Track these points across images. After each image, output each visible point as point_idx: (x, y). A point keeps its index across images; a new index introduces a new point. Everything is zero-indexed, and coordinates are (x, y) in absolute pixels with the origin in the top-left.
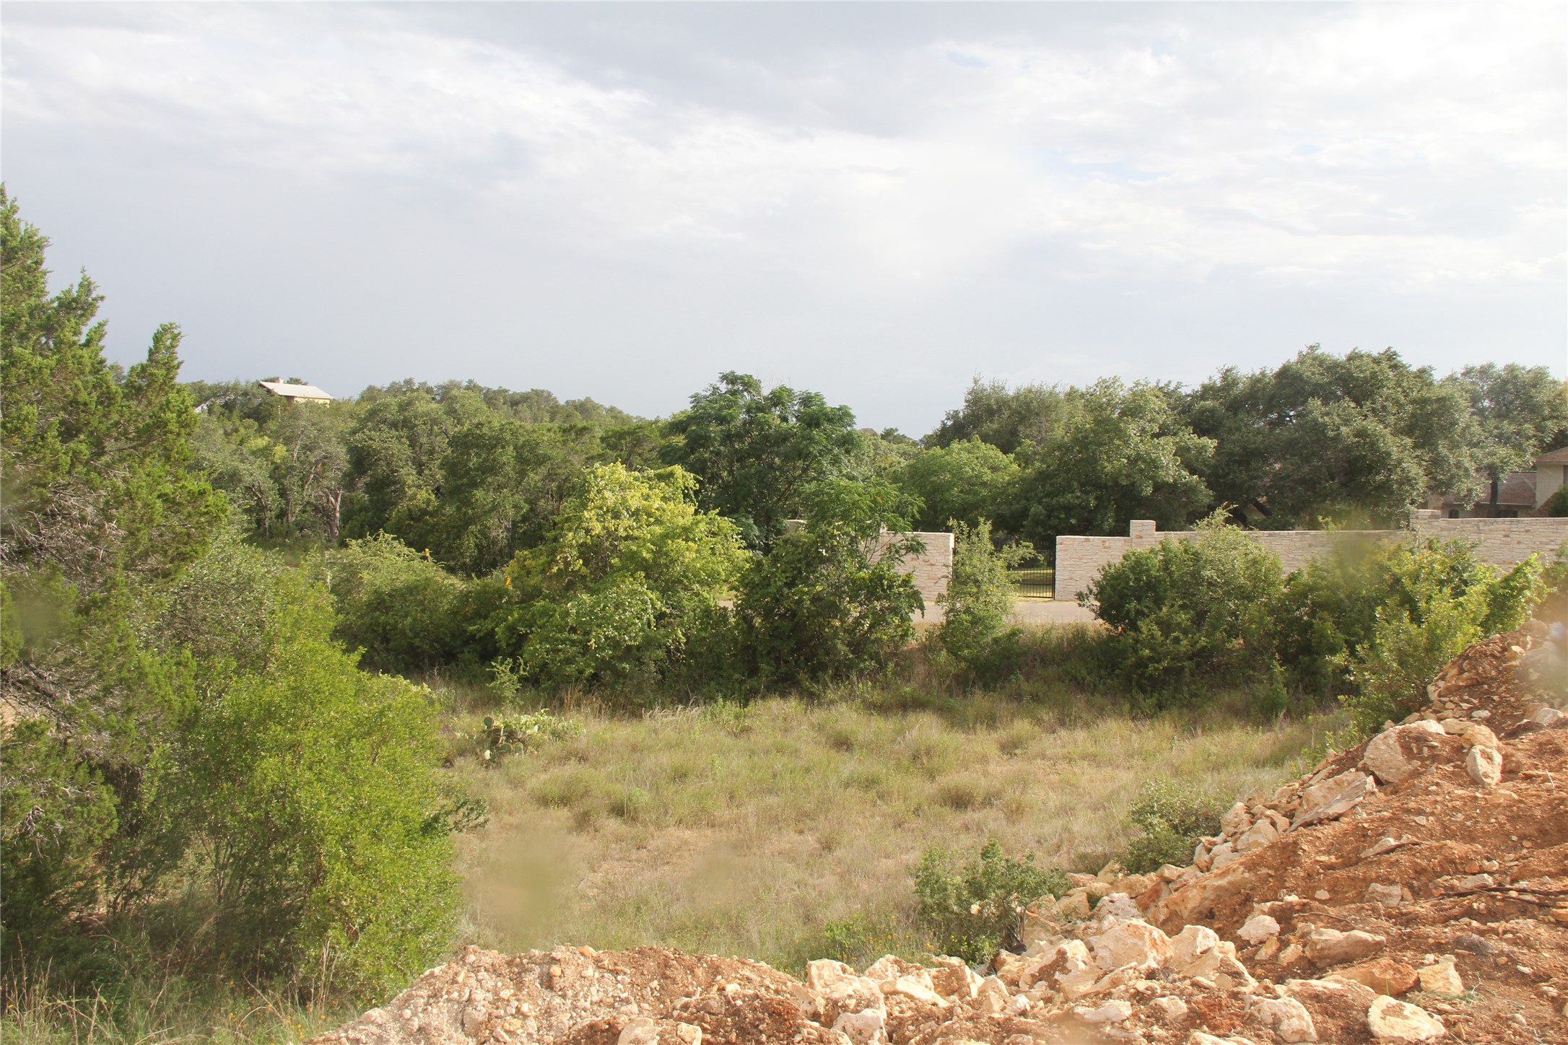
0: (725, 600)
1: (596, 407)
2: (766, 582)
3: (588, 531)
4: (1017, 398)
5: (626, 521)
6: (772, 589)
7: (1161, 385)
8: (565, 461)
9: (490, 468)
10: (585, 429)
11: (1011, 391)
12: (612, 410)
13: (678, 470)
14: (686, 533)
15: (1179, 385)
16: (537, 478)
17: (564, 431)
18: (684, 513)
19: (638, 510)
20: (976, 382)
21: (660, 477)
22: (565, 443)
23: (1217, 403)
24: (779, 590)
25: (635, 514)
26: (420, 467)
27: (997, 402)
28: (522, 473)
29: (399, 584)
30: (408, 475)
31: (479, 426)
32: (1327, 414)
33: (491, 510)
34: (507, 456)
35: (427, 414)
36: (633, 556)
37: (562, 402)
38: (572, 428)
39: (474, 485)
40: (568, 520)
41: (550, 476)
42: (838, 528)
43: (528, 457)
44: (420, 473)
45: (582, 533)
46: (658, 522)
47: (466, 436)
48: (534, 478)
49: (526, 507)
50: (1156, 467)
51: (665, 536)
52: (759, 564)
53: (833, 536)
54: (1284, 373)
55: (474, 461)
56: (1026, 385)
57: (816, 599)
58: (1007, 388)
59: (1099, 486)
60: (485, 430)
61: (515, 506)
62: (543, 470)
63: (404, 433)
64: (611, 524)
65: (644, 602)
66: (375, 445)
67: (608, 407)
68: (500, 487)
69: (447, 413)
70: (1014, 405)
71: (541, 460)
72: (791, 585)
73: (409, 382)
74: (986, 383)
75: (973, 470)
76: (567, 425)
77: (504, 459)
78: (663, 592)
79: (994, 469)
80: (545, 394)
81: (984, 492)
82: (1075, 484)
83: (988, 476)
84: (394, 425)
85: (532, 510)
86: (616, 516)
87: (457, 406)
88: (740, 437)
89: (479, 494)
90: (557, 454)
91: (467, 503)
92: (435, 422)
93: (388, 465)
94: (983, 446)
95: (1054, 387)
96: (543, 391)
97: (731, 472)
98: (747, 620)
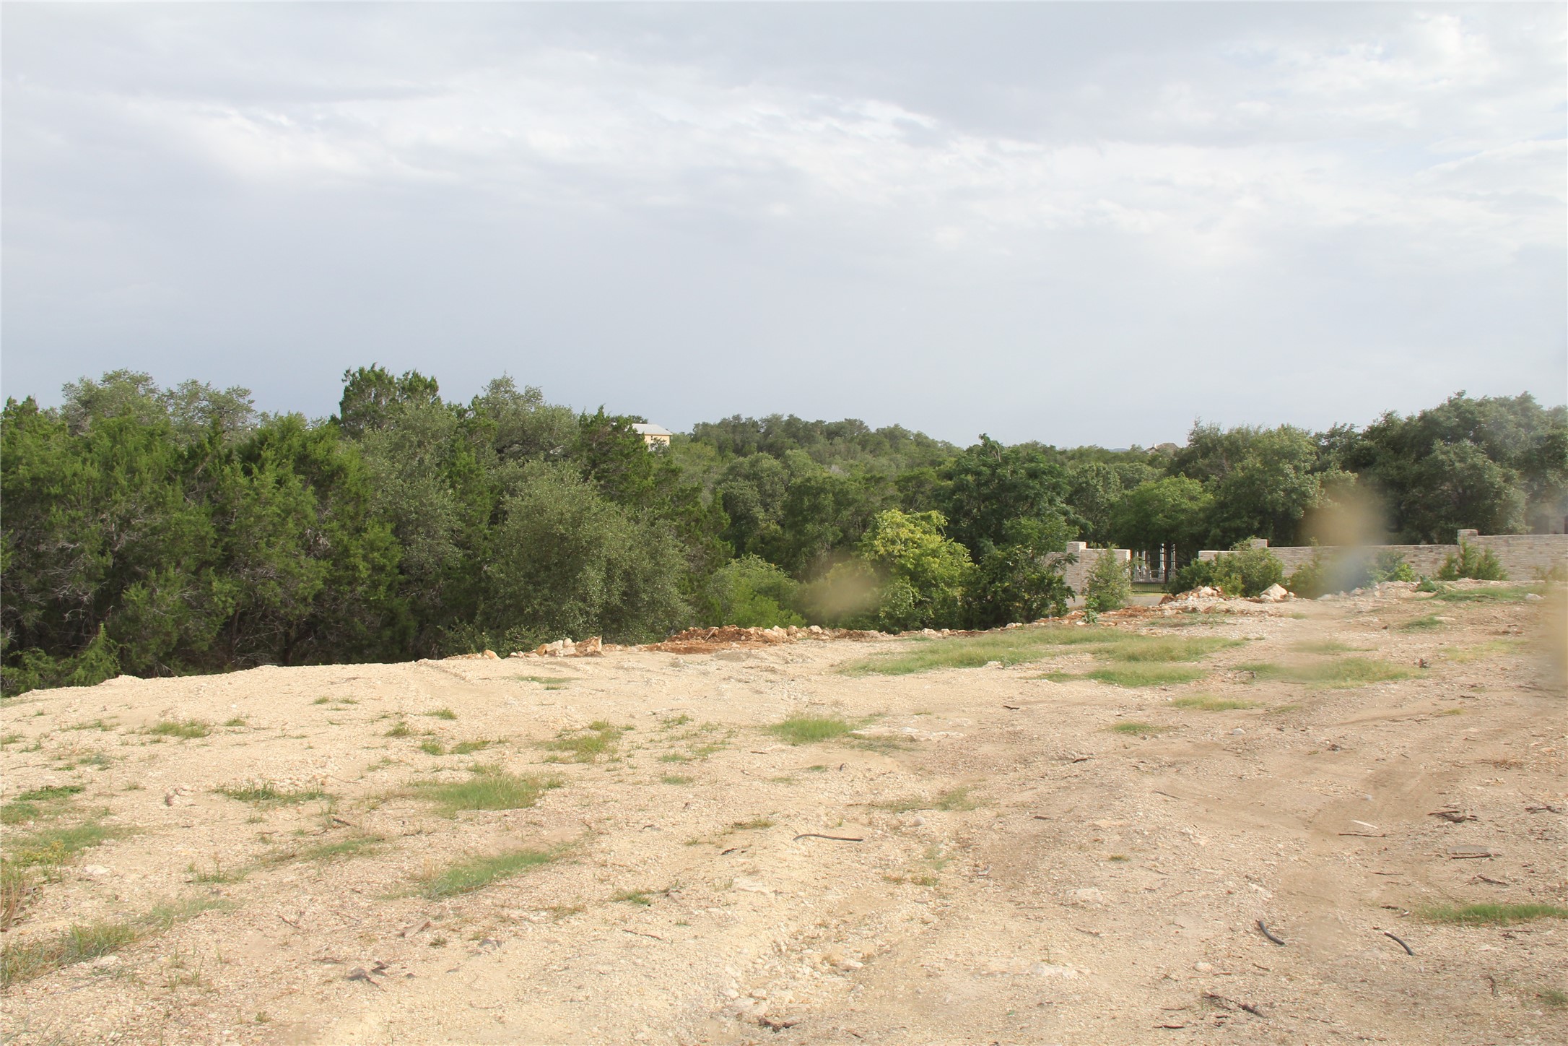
0: (957, 593)
1: (904, 435)
2: (978, 580)
3: (876, 552)
4: (1229, 437)
5: (899, 546)
6: (981, 585)
7: (1338, 426)
8: (867, 501)
9: (816, 508)
10: (881, 478)
11: (1225, 431)
12: (919, 435)
13: (934, 513)
14: (934, 553)
15: (1352, 426)
16: (849, 513)
17: (867, 480)
18: (935, 541)
19: (906, 540)
20: (1196, 424)
21: (923, 518)
22: (867, 489)
23: (1373, 443)
24: (985, 584)
25: (905, 543)
26: (766, 506)
27: (1212, 441)
28: (837, 511)
29: (763, 585)
30: (759, 512)
31: (809, 480)
32: (1445, 453)
33: (817, 537)
34: (828, 501)
35: (769, 469)
36: (903, 567)
37: (873, 430)
38: (873, 477)
39: (806, 520)
40: (865, 545)
41: (857, 513)
42: (1019, 549)
43: (842, 500)
44: (767, 511)
45: (873, 553)
46: (919, 547)
47: (800, 487)
48: (846, 514)
49: (841, 535)
50: (1305, 496)
51: (922, 555)
52: (975, 571)
53: (1016, 554)
54: (1424, 417)
55: (806, 502)
56: (1237, 427)
57: (1005, 590)
58: (1221, 429)
59: (1262, 512)
60: (813, 483)
61: (834, 534)
62: (852, 509)
63: (755, 482)
64: (890, 548)
65: (908, 593)
66: (735, 492)
67: (915, 432)
68: (822, 521)
69: (783, 468)
70: (1226, 443)
71: (850, 503)
72: (991, 583)
73: (737, 418)
74: (1205, 425)
75: (1174, 500)
76: (868, 476)
77: (826, 502)
78: (921, 588)
79: (1192, 498)
80: (858, 423)
81: (1183, 517)
82: (1244, 512)
83: (1186, 504)
84: (747, 477)
85: (845, 536)
86: (893, 542)
87: (790, 463)
88: (986, 483)
89: (809, 527)
90: (861, 497)
91: (800, 532)
92: (775, 474)
93: (745, 505)
94: (1187, 481)
95: (1260, 427)
96: (856, 420)
97: (979, 510)
98: (969, 604)
